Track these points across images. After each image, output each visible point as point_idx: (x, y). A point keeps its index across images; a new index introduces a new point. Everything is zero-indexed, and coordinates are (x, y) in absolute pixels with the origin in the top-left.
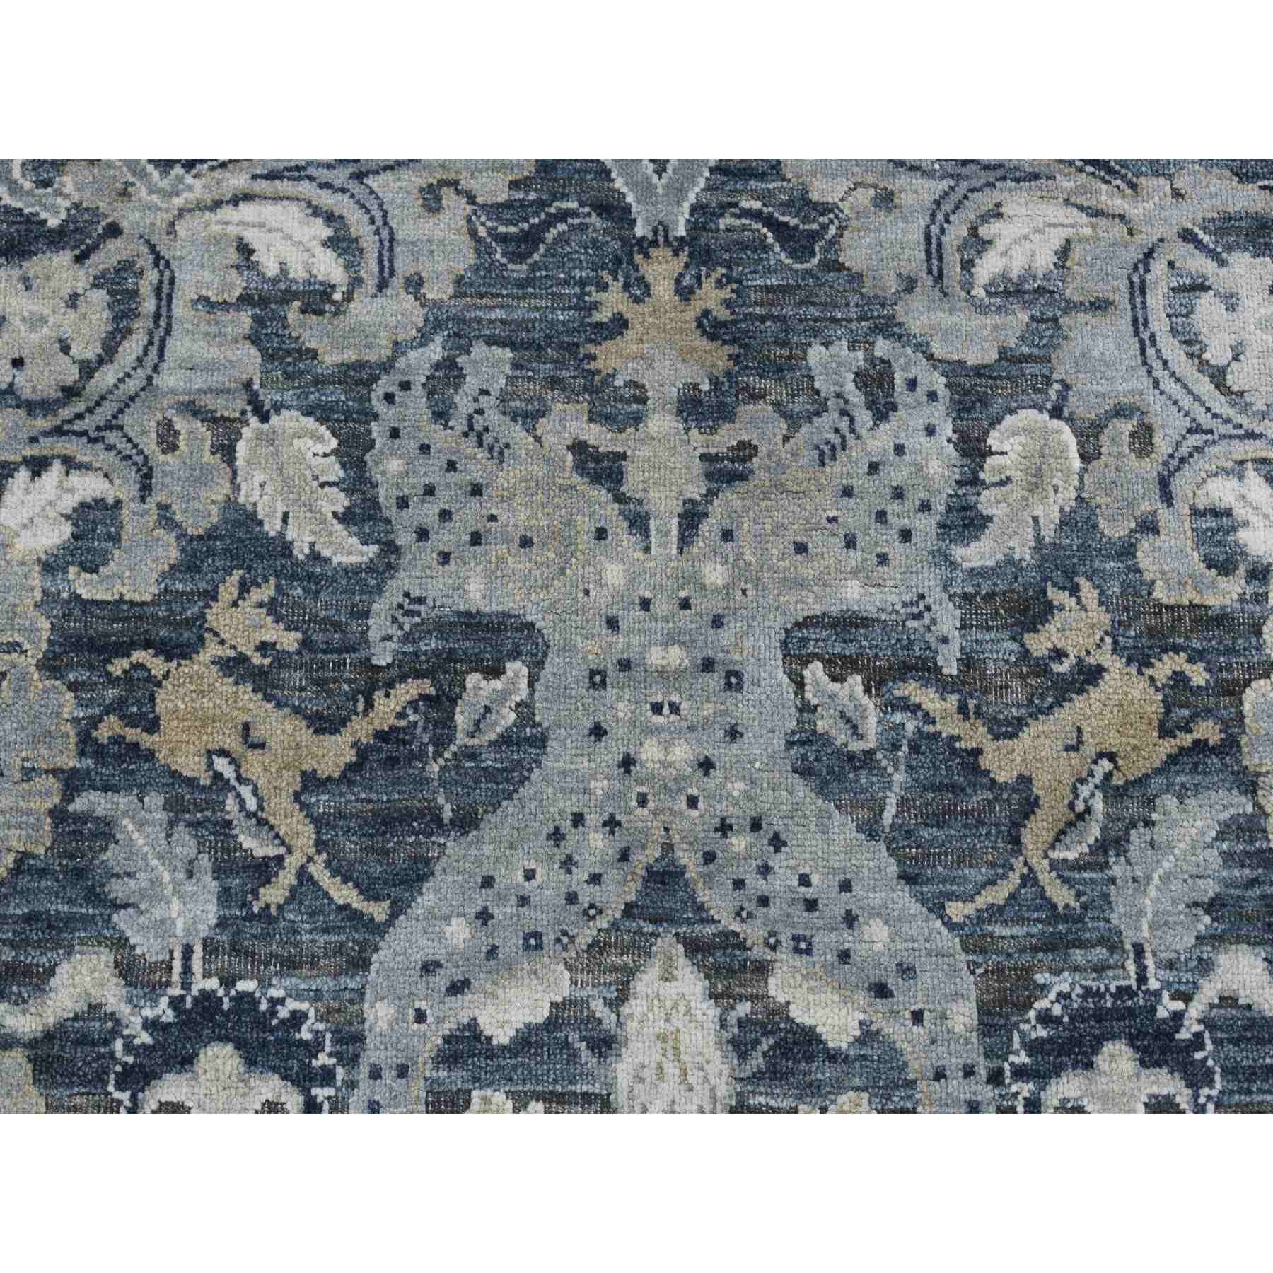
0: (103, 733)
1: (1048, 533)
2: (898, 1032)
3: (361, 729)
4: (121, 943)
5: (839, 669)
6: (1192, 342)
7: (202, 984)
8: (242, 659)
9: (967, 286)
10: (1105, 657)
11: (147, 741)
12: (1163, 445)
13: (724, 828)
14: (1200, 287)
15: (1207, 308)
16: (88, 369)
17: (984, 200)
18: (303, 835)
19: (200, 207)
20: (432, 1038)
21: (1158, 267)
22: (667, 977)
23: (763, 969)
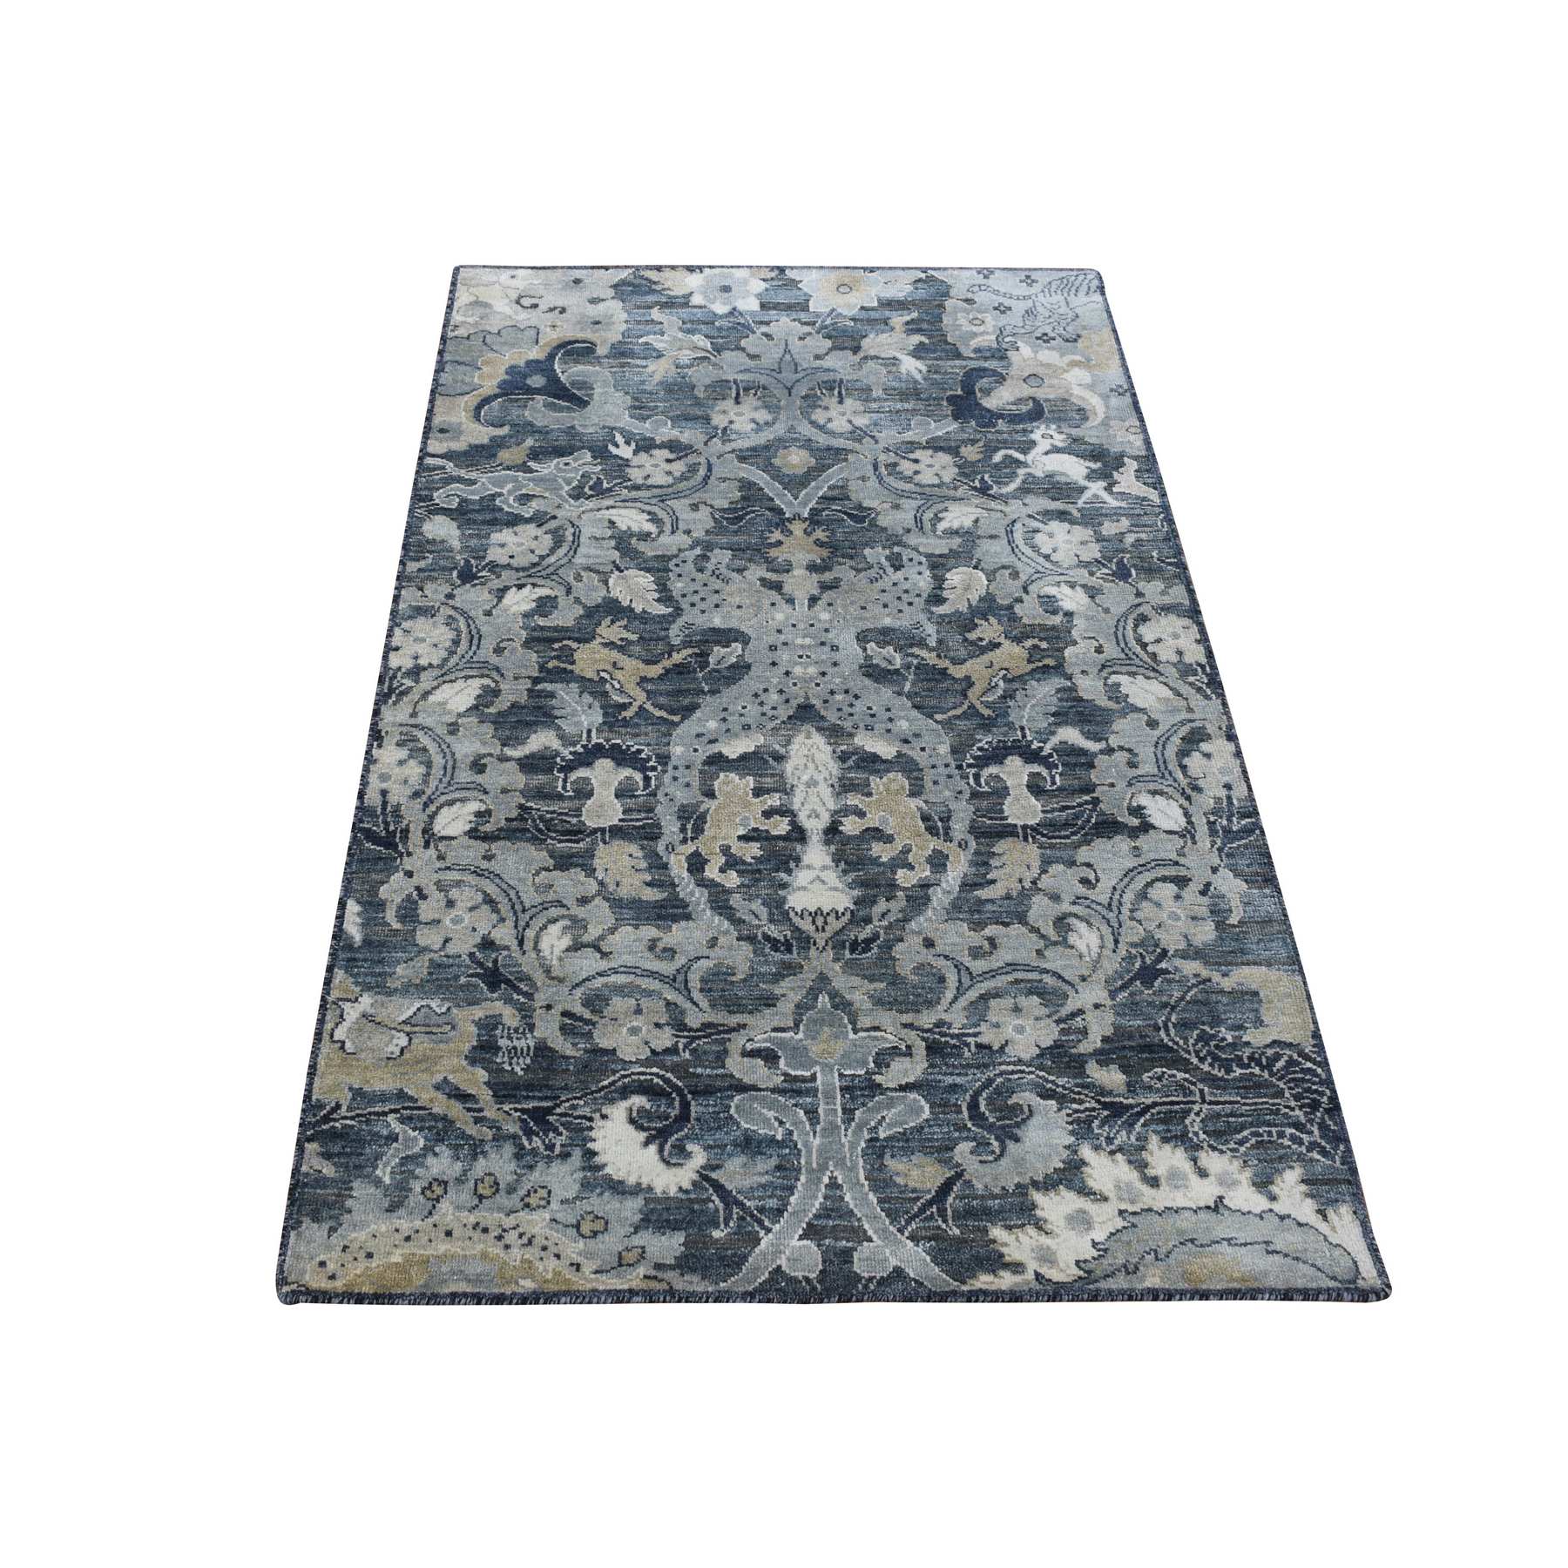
0: (550, 665)
1: (974, 603)
2: (915, 754)
3: (667, 663)
4: (559, 728)
5: (882, 644)
6: (1036, 549)
7: (595, 740)
8: (612, 643)
9: (934, 531)
10: (1002, 639)
11: (570, 667)
12: (1023, 577)
13: (832, 693)
14: (1037, 531)
15: (1039, 539)
16: (542, 558)
17: (940, 506)
18: (641, 697)
19: (591, 510)
20: (702, 755)
21: (1018, 526)
22: (808, 737)
23: (851, 735)
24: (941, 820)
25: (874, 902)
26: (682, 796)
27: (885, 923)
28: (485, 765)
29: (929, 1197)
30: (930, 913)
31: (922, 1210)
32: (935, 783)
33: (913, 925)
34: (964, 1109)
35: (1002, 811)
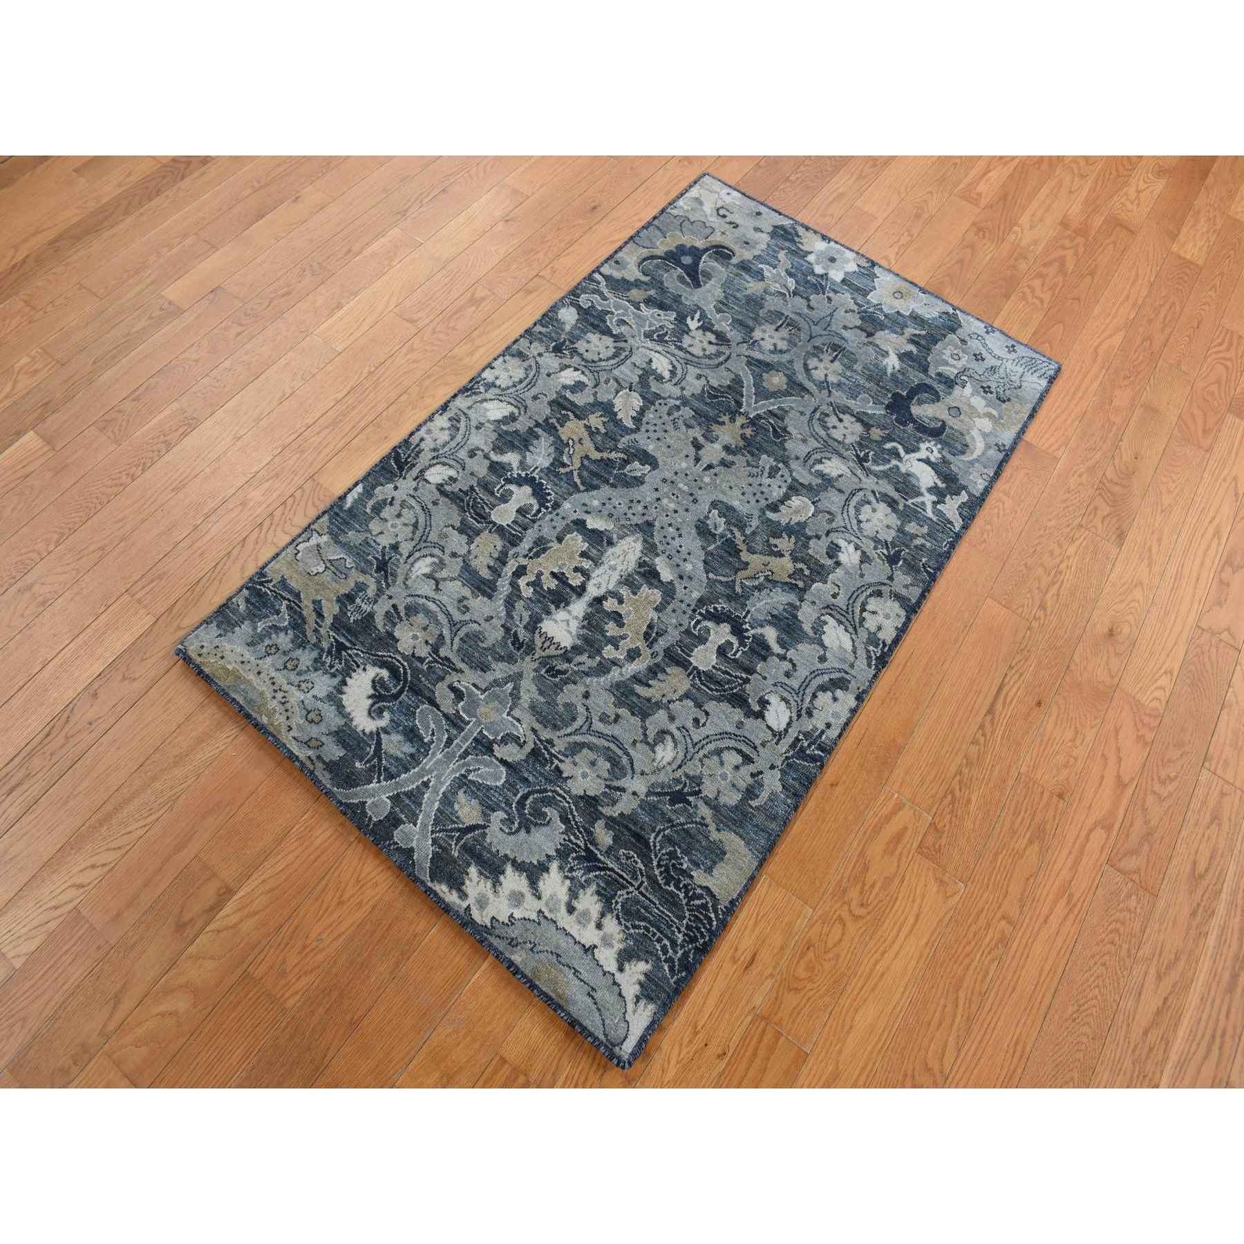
0: (551, 421)
1: (792, 523)
2: (679, 587)
3: (605, 455)
4: (525, 457)
5: (721, 515)
6: (858, 510)
7: (534, 475)
8: (590, 427)
9: (811, 467)
10: (787, 554)
11: (559, 427)
12: (834, 525)
13: (670, 525)
14: (869, 503)
15: (867, 508)
16: (600, 360)
17: (829, 455)
18: (577, 465)
19: (648, 348)
20: (575, 517)
21: (861, 493)
22: (634, 542)
23: (657, 555)
24: (657, 633)
25: (581, 653)
26: (547, 532)
27: (576, 668)
28: (475, 455)
29: (461, 826)
30: (602, 679)
31: (452, 830)
32: (674, 611)
33: (588, 680)
34: (519, 795)
35: (692, 651)
